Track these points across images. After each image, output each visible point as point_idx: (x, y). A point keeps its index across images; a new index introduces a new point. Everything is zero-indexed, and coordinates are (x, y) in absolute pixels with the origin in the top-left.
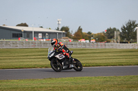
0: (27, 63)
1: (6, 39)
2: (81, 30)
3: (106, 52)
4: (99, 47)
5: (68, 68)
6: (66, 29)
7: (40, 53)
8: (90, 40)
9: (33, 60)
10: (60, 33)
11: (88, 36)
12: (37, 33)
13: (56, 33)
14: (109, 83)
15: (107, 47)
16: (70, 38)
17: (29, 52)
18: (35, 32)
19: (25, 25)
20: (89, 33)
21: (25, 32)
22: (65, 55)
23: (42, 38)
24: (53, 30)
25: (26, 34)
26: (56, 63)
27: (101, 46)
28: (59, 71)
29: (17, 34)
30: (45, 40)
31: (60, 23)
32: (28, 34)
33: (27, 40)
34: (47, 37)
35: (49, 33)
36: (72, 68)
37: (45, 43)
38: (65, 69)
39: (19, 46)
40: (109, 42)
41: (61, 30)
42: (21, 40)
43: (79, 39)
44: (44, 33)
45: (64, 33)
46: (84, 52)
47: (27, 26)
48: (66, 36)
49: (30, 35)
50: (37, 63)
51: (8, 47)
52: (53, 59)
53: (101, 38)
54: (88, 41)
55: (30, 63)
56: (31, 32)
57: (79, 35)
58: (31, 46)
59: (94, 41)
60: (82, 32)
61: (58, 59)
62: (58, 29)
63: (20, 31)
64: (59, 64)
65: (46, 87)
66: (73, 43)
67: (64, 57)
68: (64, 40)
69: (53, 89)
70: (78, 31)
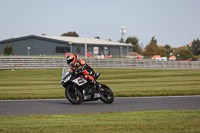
1: (47, 55)
2: (155, 41)
3: (191, 75)
4: (182, 68)
5: (92, 99)
6: (133, 41)
8: (168, 57)
10: (124, 47)
11: (166, 51)
12: (91, 46)
13: (118, 47)
14: (196, 120)
15: (193, 67)
16: (139, 53)
18: (89, 45)
19: (74, 35)
20: (167, 47)
21: (74, 44)
23: (99, 54)
24: (115, 43)
25: (75, 48)
27: (185, 65)
29: (62, 48)
30: (102, 57)
31: (125, 31)
32: (79, 48)
34: (106, 52)
35: (109, 47)
36: (97, 99)
37: (102, 62)
38: (87, 100)
40: (196, 60)
41: (127, 42)
43: (153, 55)
44: (101, 47)
45: (130, 47)
46: (160, 74)
47: (77, 36)
48: (134, 51)
49: (82, 49)
51: (49, 66)
52: (69, 86)
53: (183, 54)
54: (165, 58)
56: (83, 45)
57: (153, 50)
59: (174, 58)
60: (156, 46)
61: (76, 85)
62: (122, 41)
63: (67, 43)
64: (77, 92)
65: (105, 126)
66: (144, 61)
67: (86, 81)
68: (130, 57)
69: (115, 128)
70: (151, 44)
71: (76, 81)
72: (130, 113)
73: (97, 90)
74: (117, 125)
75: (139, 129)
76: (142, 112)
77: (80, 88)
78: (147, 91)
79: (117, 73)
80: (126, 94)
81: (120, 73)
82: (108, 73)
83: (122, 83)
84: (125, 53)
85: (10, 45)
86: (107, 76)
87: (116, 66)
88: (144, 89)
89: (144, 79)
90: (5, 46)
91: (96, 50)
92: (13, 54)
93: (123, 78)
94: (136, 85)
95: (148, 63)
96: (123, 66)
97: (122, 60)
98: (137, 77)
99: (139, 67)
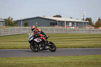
0: (61, 45)
2: (100, 20)
5: (44, 49)
6: (89, 20)
7: (70, 37)
9: (65, 42)
10: (85, 23)
12: (68, 22)
13: (82, 22)
16: (92, 26)
17: (62, 36)
19: (59, 16)
21: (59, 21)
22: (42, 39)
23: (72, 26)
24: (80, 20)
25: (60, 23)
26: (34, 45)
28: (37, 51)
29: (53, 23)
30: (74, 28)
31: (85, 15)
32: (62, 23)
33: (61, 27)
34: (75, 25)
35: (77, 22)
36: (47, 49)
37: (74, 30)
38: (41, 50)
39: (55, 32)
41: (86, 20)
42: (56, 27)
43: (99, 27)
44: (73, 23)
48: (90, 24)
49: (63, 23)
50: (68, 45)
52: (32, 42)
55: (63, 45)
56: (64, 22)
57: (99, 24)
58: (64, 32)
61: (36, 42)
62: (83, 20)
63: (56, 21)
64: (36, 46)
65: (75, 62)
66: (95, 30)
67: (41, 40)
68: (88, 28)
69: (80, 63)
70: (98, 21)
71: (36, 40)
72: (88, 56)
73: (47, 45)
74: (81, 62)
75: (92, 64)
76: (94, 56)
77: (38, 44)
78: (96, 45)
79: (81, 36)
80: (85, 46)
81: (82, 36)
82: (76, 36)
83: (84, 41)
84: (85, 26)
85: (27, 21)
86: (76, 37)
87: (81, 32)
88: (95, 44)
89: (95, 39)
90: (24, 22)
91: (70, 24)
92: (28, 26)
93: (84, 38)
94: (90, 42)
95: (97, 31)
96: (84, 32)
97: (83, 29)
98: (91, 38)
99: (92, 33)
